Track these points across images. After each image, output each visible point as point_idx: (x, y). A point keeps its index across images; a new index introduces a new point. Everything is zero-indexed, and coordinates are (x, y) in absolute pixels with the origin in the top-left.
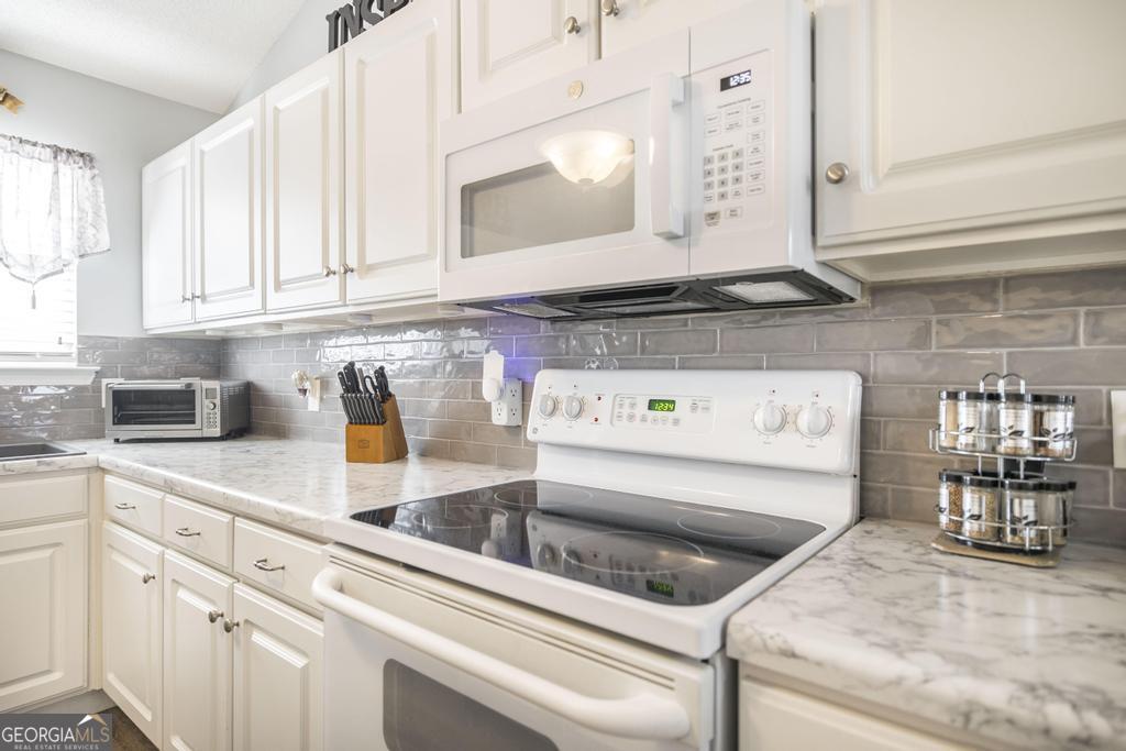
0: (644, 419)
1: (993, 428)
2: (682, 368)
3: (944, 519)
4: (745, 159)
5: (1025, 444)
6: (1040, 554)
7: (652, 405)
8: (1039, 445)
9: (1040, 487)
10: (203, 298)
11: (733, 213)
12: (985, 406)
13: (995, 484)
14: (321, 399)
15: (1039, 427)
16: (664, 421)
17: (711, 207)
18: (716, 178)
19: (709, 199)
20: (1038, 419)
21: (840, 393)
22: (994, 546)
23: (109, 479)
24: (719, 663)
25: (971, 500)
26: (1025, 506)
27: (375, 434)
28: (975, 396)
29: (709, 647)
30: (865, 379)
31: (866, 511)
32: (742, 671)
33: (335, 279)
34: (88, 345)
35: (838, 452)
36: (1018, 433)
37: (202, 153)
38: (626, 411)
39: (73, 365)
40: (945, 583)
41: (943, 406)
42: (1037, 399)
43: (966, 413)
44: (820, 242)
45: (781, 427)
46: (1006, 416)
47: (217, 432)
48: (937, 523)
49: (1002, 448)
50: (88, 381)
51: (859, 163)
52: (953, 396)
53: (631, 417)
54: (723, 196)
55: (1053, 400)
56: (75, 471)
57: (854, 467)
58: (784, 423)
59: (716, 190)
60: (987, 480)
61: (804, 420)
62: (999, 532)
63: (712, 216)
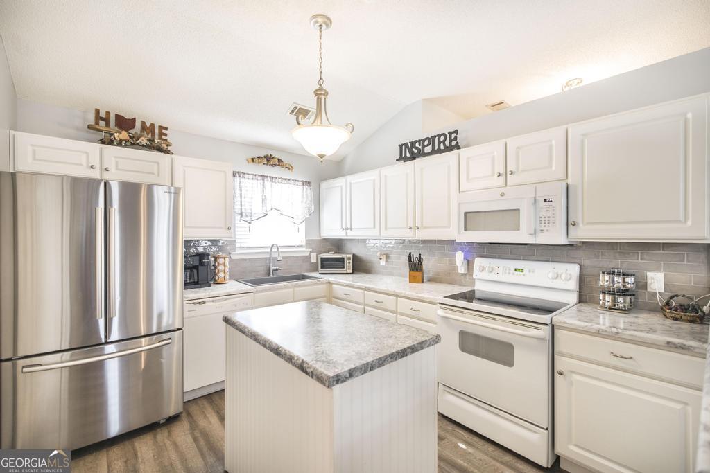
0: (513, 274)
1: (613, 281)
2: (523, 260)
3: (601, 302)
4: (551, 219)
5: (620, 285)
6: (624, 310)
7: (516, 270)
8: (624, 286)
9: (624, 295)
10: (351, 229)
11: (547, 230)
12: (611, 276)
13: (613, 294)
14: (386, 261)
15: (624, 281)
16: (520, 275)
17: (542, 229)
18: (543, 222)
19: (541, 226)
20: (624, 280)
21: (574, 270)
22: (613, 308)
23: (334, 286)
24: (550, 325)
25: (608, 298)
26: (620, 299)
27: (417, 274)
28: (609, 273)
29: (548, 322)
30: (580, 265)
31: (580, 301)
32: (555, 327)
33: (412, 230)
34: (309, 242)
35: (573, 285)
36: (619, 283)
37: (351, 183)
38: (507, 271)
39: (304, 249)
40: (601, 315)
41: (601, 275)
42: (624, 275)
43: (607, 278)
44: (569, 237)
45: (557, 278)
46: (616, 279)
47: (351, 271)
48: (599, 304)
49: (615, 286)
50: (307, 254)
51: (579, 221)
52: (603, 273)
53: (509, 273)
54: (545, 226)
55: (628, 275)
56: (323, 283)
57: (578, 289)
58: (557, 277)
59: (543, 225)
60: (612, 293)
61: (563, 276)
62: (615, 305)
63: (542, 230)
